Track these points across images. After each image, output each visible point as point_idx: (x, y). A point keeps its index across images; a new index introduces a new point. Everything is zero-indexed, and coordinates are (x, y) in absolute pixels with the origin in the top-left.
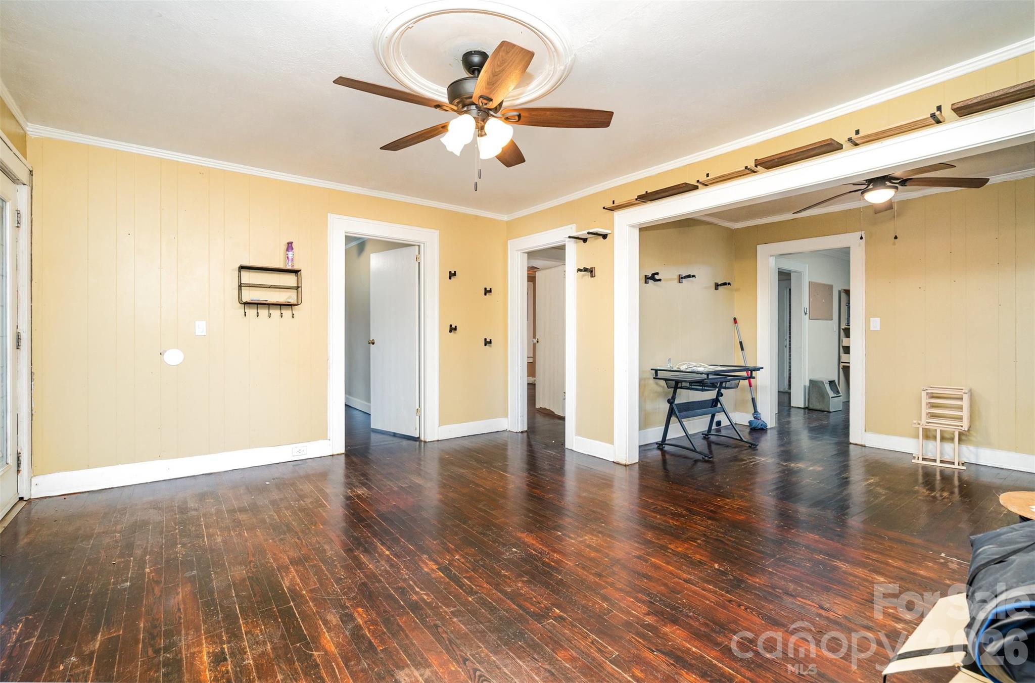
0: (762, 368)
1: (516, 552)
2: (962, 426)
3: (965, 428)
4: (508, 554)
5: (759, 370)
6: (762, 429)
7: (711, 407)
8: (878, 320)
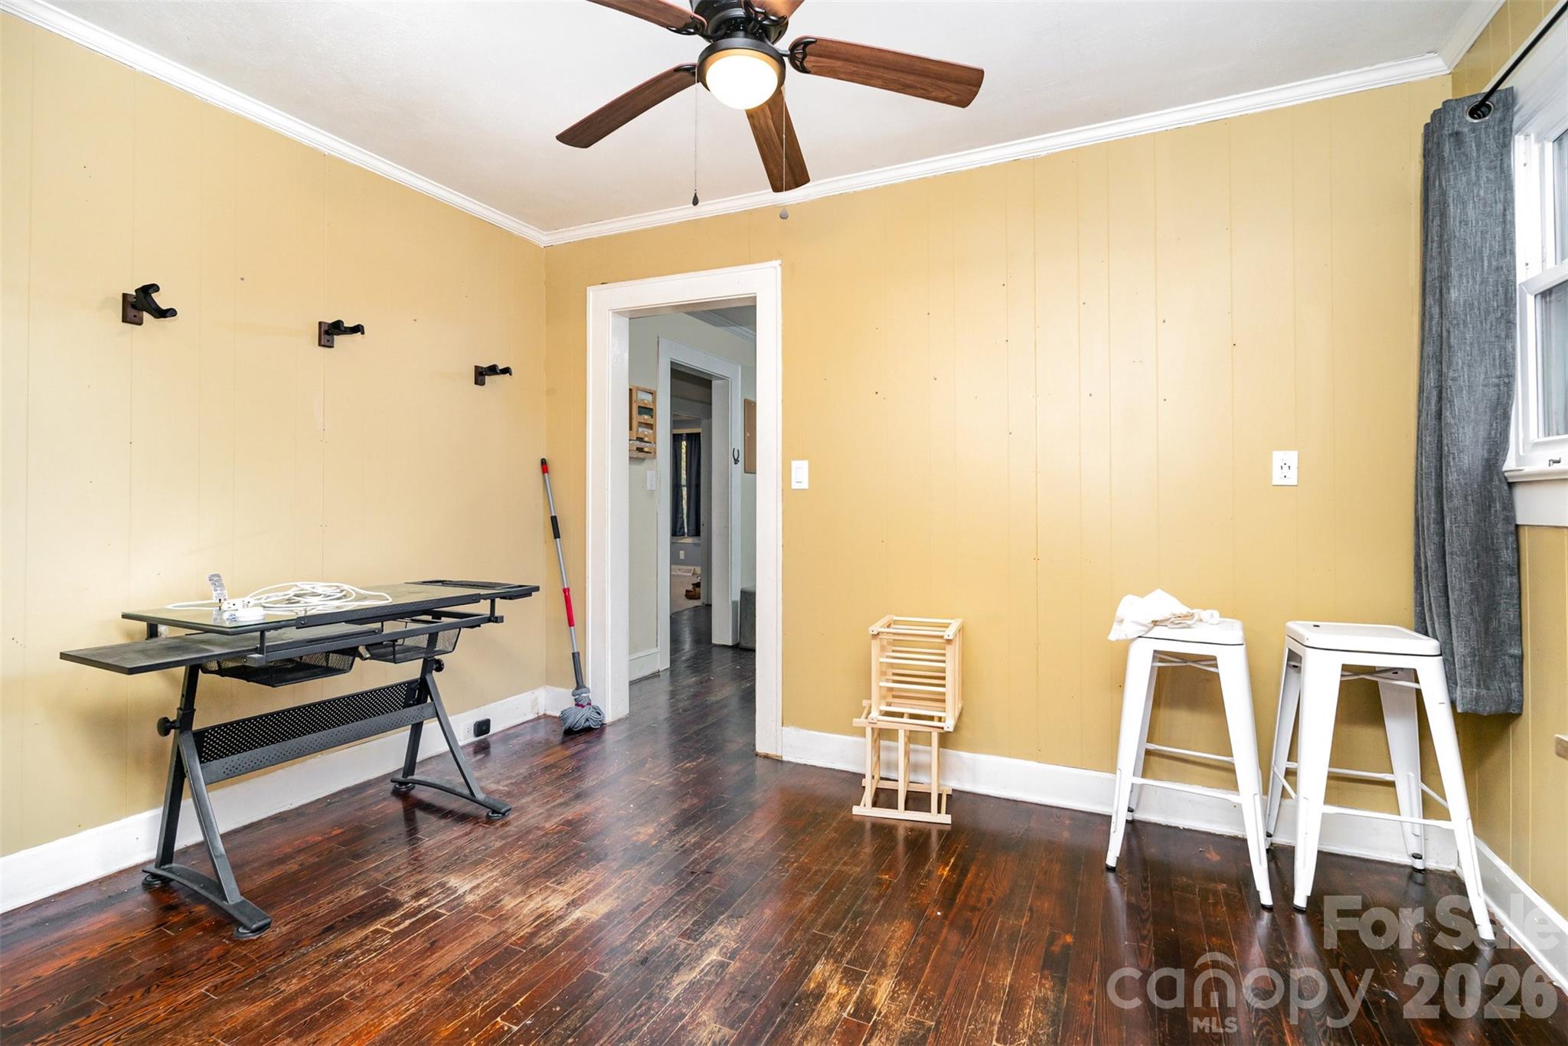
0: (537, 589)
2: (940, 719)
3: (949, 725)
5: (530, 595)
6: (588, 730)
7: (407, 705)
8: (805, 464)
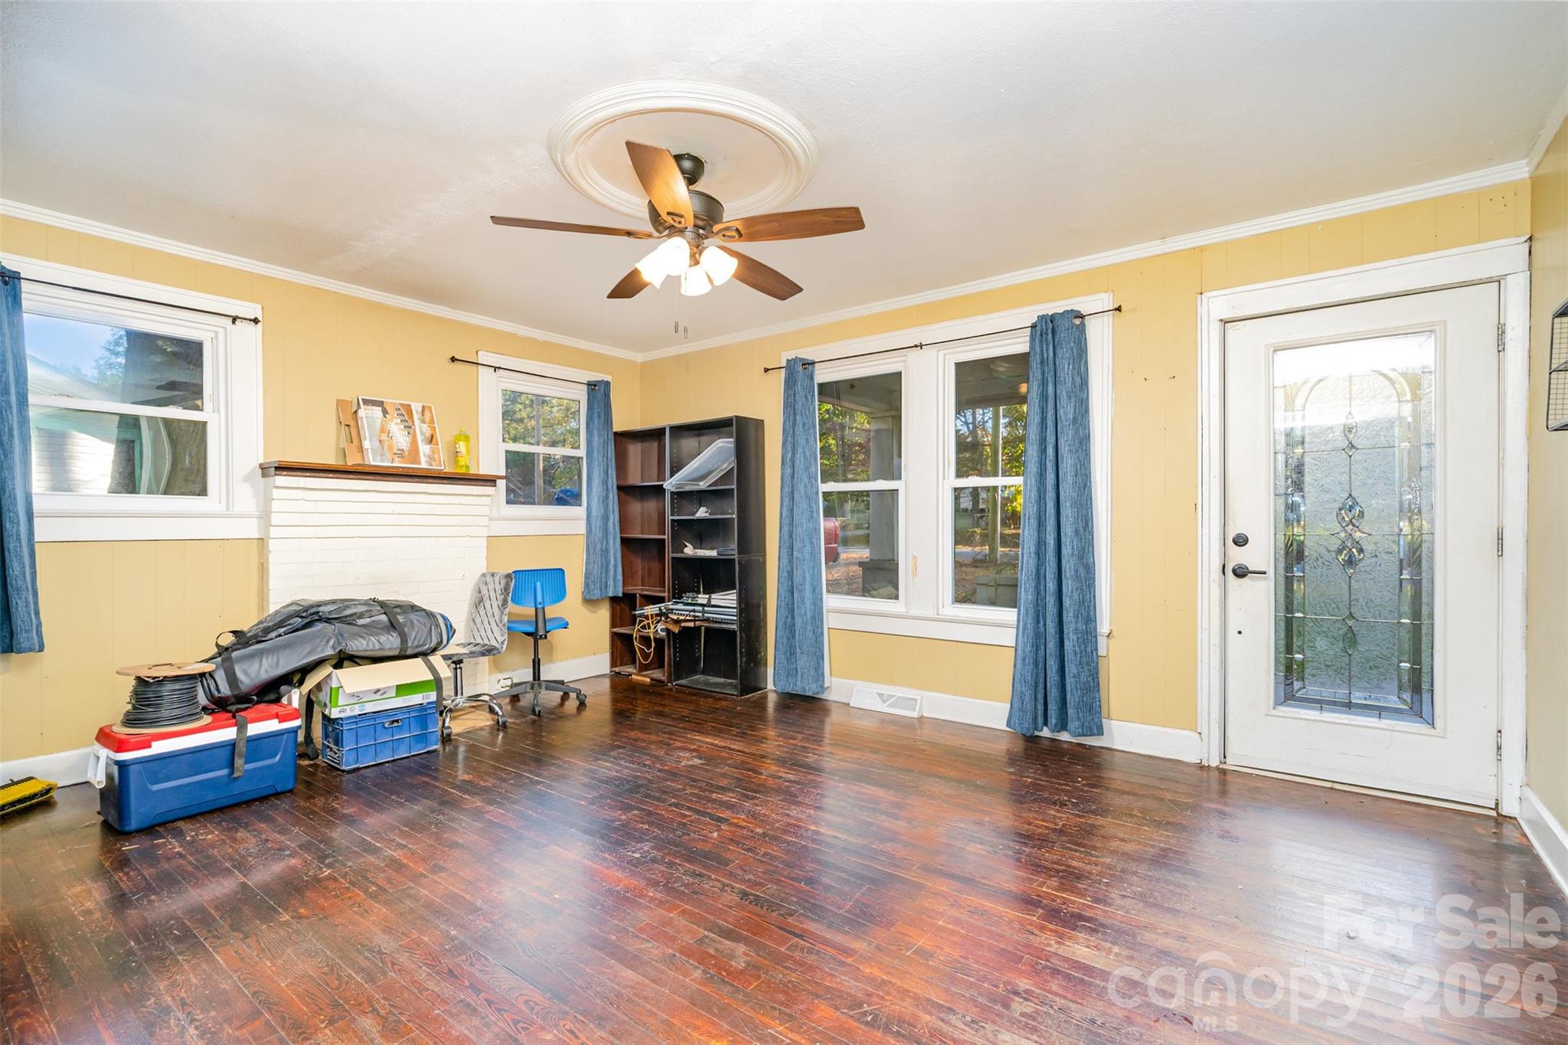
1: (634, 852)
4: (645, 848)
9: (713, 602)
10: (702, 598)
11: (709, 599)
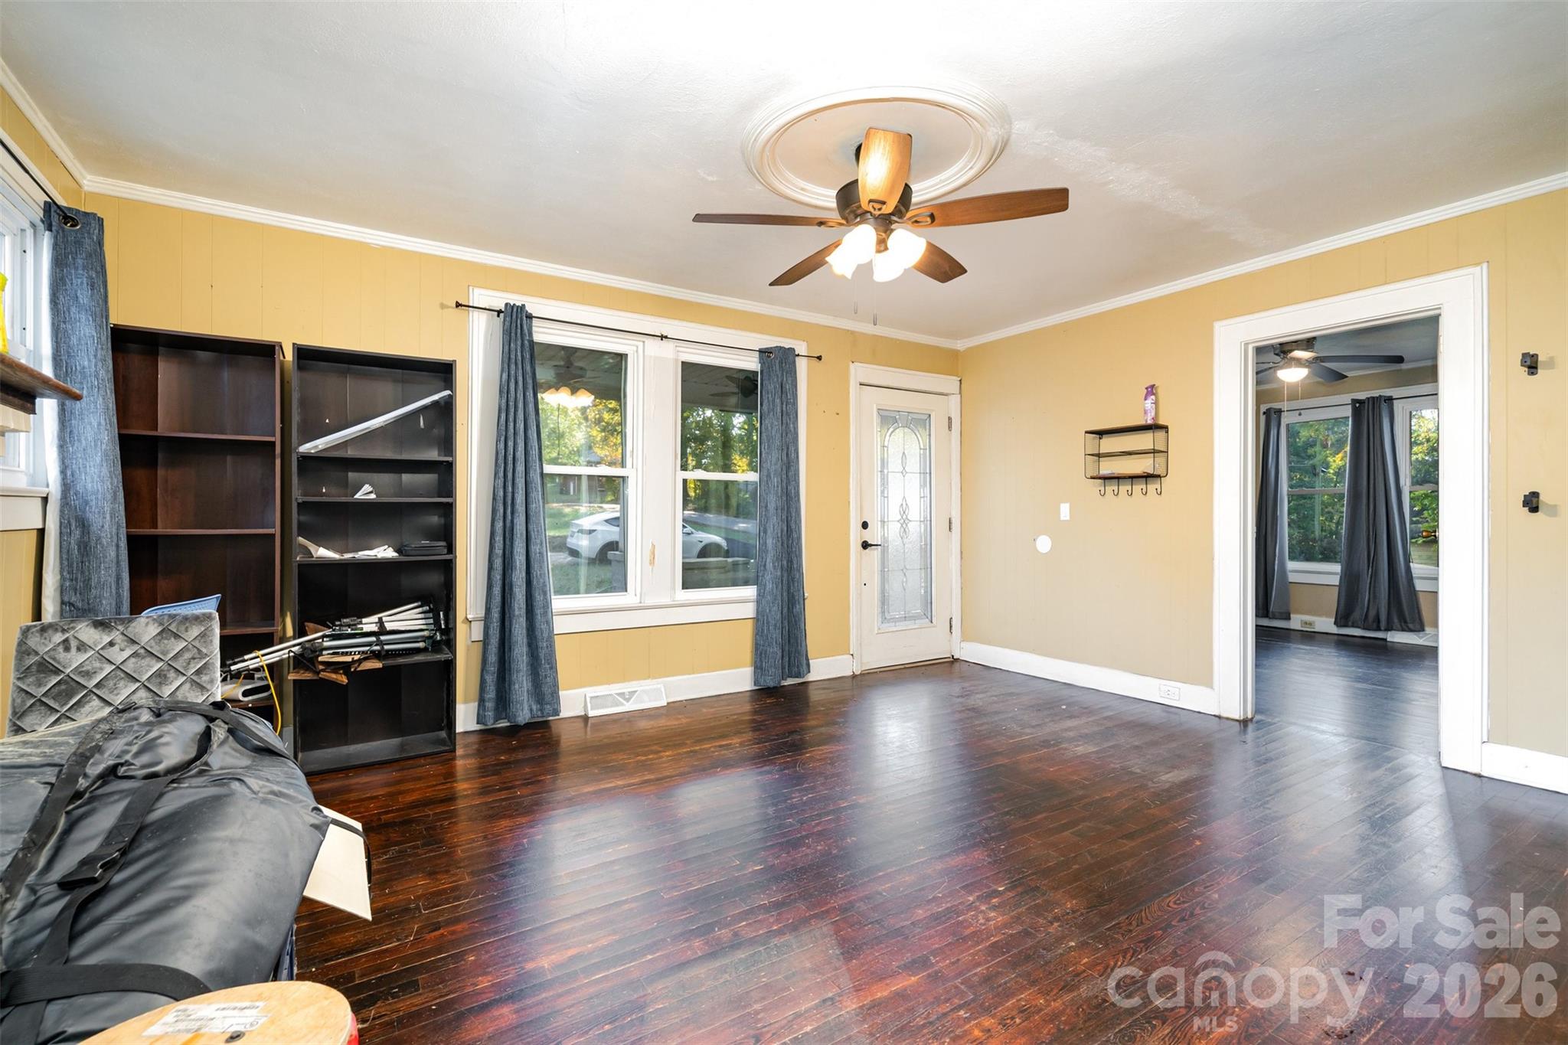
9: (389, 626)
10: (369, 624)
11: (381, 622)
